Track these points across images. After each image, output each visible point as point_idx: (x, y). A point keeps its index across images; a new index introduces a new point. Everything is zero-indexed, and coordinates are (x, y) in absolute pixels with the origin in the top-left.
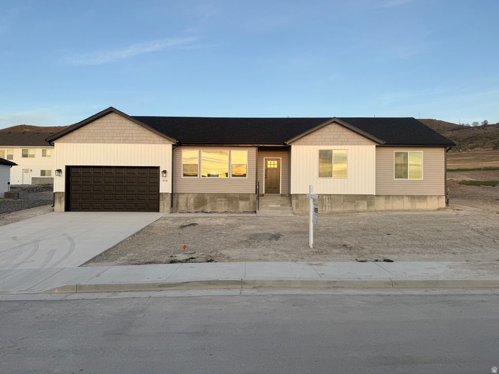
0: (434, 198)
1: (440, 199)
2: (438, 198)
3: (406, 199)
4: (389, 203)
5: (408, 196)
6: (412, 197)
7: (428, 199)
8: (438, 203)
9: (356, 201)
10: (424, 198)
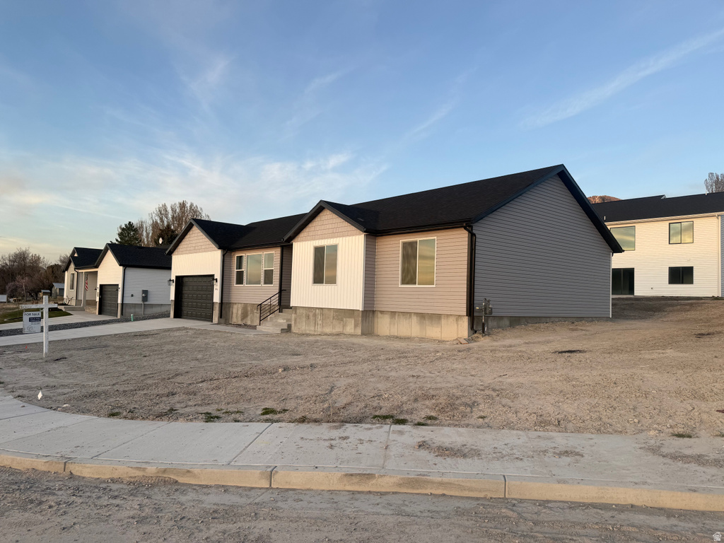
0: (451, 319)
1: (460, 322)
2: (457, 320)
3: (414, 319)
4: (394, 324)
5: (417, 314)
6: (422, 316)
7: (443, 321)
8: (458, 328)
9: (344, 319)
10: (436, 318)
